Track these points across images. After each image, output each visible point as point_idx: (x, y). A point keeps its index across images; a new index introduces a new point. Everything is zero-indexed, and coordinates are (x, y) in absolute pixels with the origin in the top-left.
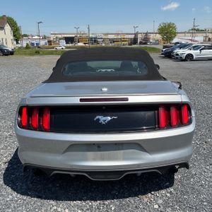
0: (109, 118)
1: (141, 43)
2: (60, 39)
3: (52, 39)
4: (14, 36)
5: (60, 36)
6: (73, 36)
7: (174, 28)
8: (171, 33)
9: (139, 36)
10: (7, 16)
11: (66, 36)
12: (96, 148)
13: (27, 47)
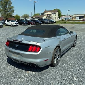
0: (18, 46)
2: (77, 17)
3: (74, 17)
4: (59, 16)
5: (77, 16)
6: (84, 15)
10: (57, 9)
11: (80, 15)
13: (63, 20)
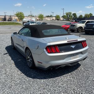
1: (8, 20)
7: (23, 14)
8: (22, 17)
9: (7, 17)
12: (73, 55)
